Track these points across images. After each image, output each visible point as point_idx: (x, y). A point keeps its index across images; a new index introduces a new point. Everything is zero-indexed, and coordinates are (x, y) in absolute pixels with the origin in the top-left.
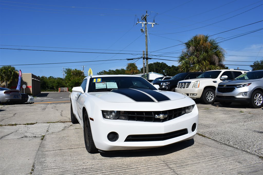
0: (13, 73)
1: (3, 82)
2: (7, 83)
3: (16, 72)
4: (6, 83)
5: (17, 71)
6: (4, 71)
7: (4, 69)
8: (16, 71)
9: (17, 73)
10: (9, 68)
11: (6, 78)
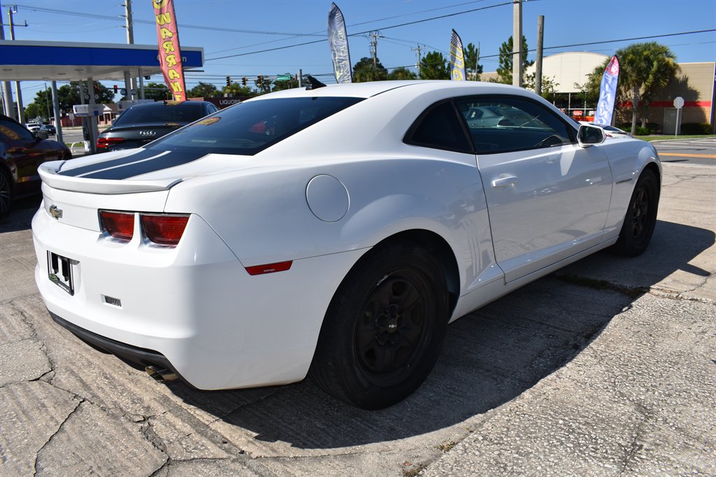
0: (655, 63)
1: (629, 88)
2: (638, 91)
3: (667, 59)
4: (636, 91)
5: (671, 57)
6: (629, 58)
7: (633, 53)
8: (668, 57)
9: (668, 62)
10: (645, 50)
11: (634, 78)
